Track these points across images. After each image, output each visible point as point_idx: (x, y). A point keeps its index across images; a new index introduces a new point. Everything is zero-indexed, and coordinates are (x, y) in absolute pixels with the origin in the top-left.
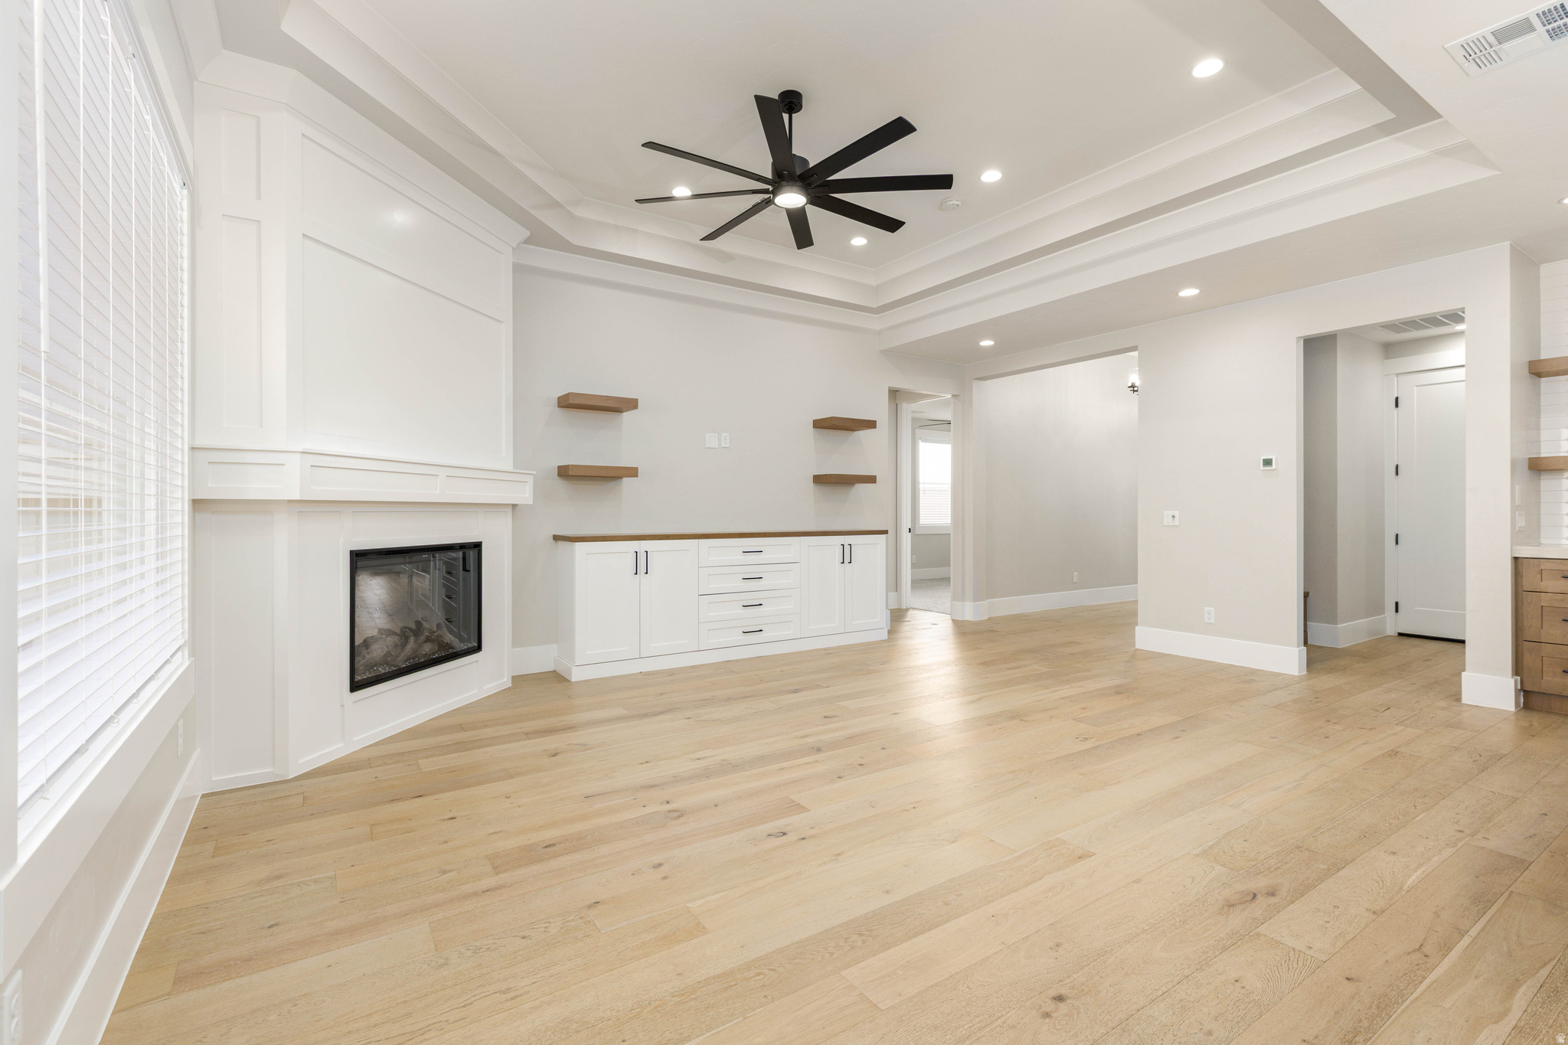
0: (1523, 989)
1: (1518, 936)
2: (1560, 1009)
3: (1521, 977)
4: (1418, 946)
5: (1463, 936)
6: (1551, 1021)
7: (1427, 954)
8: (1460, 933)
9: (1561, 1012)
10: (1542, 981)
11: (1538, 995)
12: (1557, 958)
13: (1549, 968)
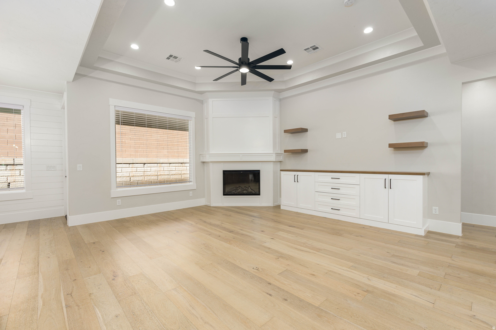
0: (41, 305)
1: (53, 318)
2: (30, 307)
3: (44, 307)
4: (72, 295)
5: (66, 306)
6: (31, 303)
7: (68, 295)
8: (67, 306)
9: (30, 306)
10: (38, 310)
11: (37, 306)
12: (38, 320)
13: (39, 315)
